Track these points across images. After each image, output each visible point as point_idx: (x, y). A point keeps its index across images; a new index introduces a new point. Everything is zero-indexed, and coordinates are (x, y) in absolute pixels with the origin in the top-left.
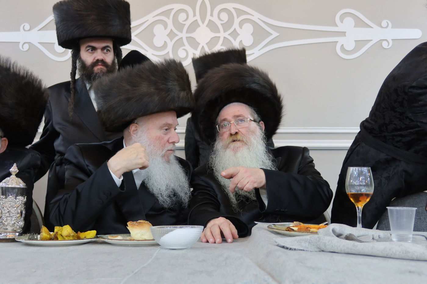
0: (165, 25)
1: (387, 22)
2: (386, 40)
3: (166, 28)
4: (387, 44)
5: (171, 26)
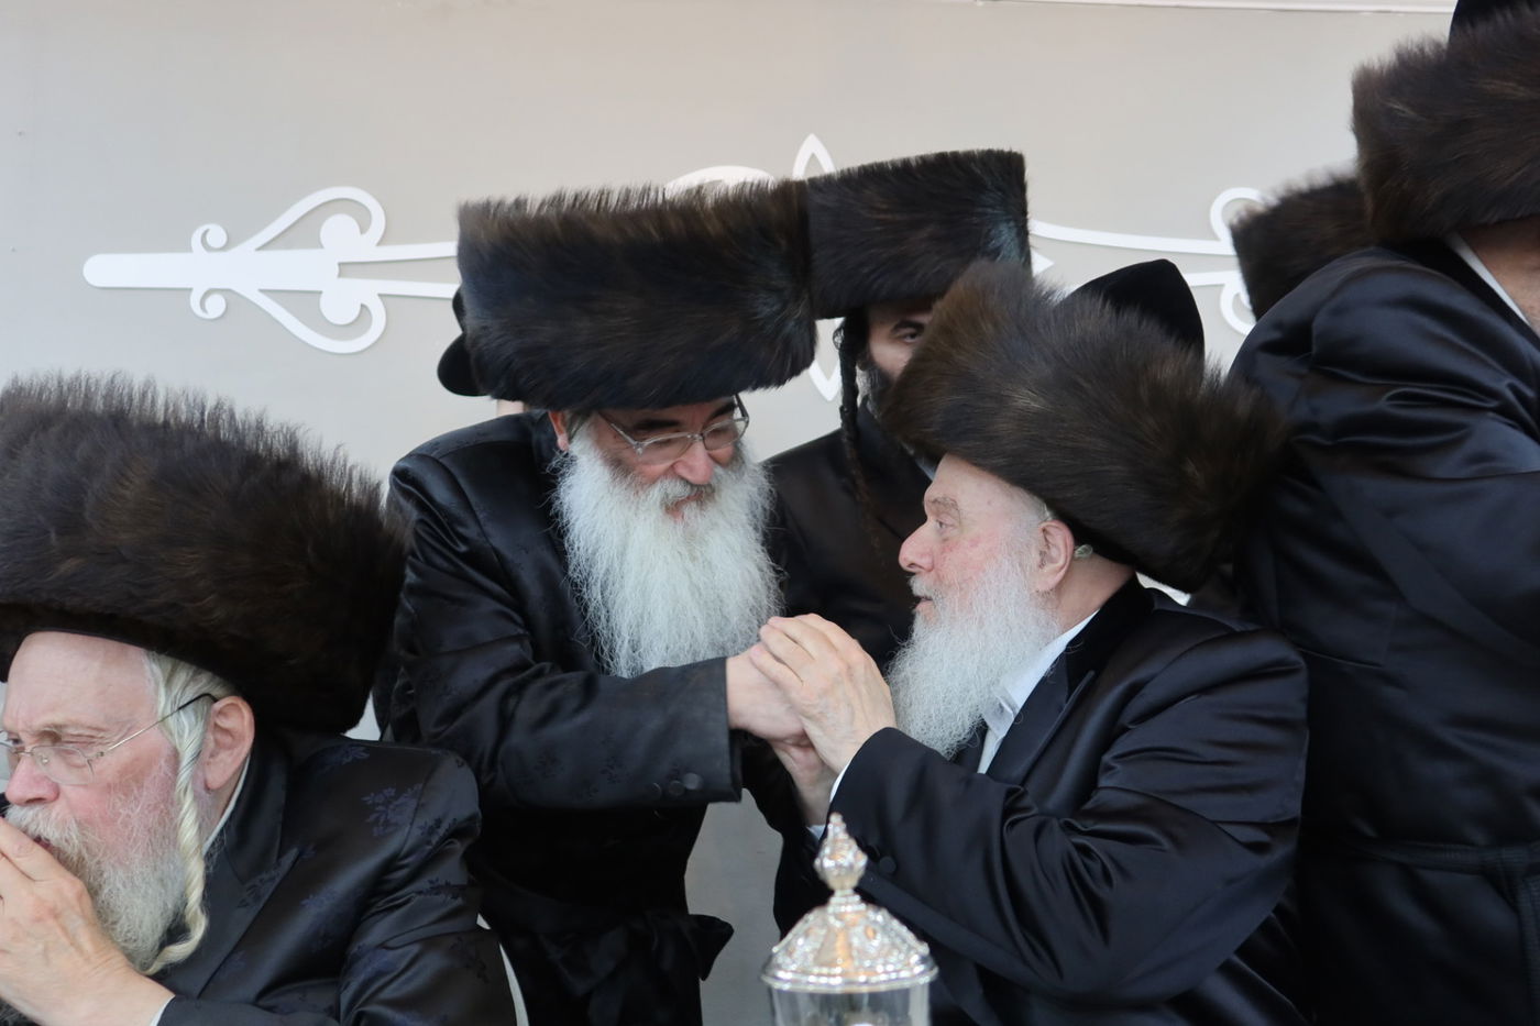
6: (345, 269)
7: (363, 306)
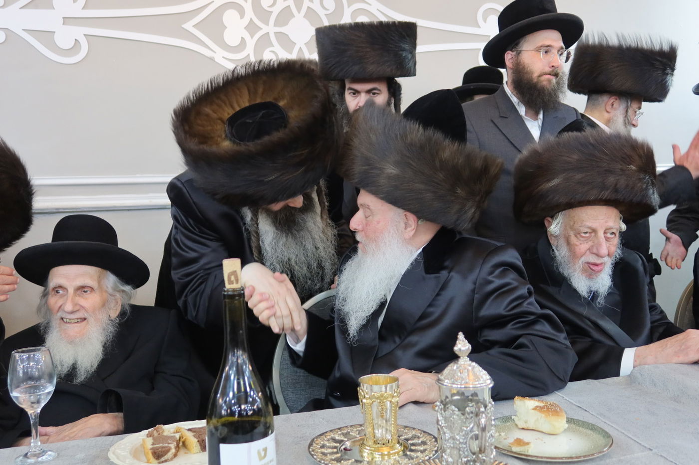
3: (242, 16)
6: (67, 20)
7: (76, 40)
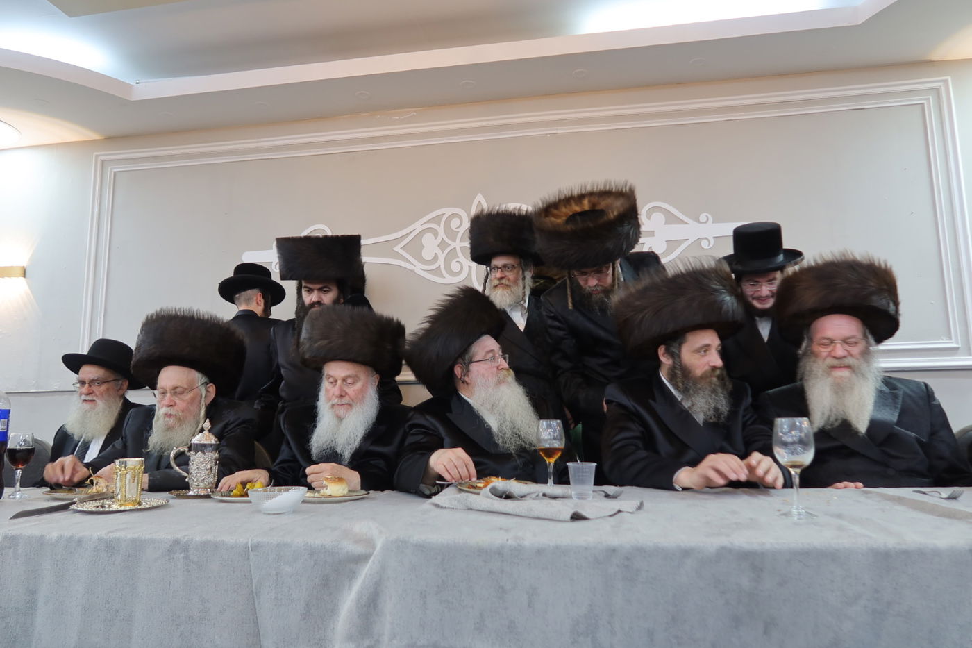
0: (436, 234)
1: (707, 216)
2: (706, 238)
3: (436, 238)
4: (707, 243)
5: (442, 234)
